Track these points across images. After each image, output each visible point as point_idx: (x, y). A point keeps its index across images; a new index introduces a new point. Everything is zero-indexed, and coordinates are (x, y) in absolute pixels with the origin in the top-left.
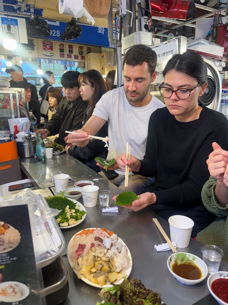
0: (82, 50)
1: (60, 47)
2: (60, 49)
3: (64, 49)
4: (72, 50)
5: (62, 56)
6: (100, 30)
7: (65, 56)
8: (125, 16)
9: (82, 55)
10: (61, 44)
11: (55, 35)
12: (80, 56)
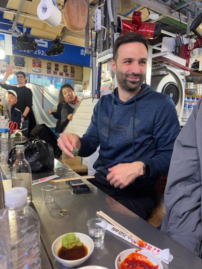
0: (66, 69)
1: (48, 65)
2: (47, 67)
3: (50, 67)
4: (58, 68)
5: (49, 72)
6: (82, 52)
7: (51, 73)
8: (99, 32)
9: (66, 73)
10: (48, 63)
11: (43, 55)
12: (64, 74)
